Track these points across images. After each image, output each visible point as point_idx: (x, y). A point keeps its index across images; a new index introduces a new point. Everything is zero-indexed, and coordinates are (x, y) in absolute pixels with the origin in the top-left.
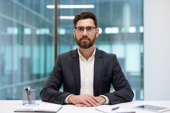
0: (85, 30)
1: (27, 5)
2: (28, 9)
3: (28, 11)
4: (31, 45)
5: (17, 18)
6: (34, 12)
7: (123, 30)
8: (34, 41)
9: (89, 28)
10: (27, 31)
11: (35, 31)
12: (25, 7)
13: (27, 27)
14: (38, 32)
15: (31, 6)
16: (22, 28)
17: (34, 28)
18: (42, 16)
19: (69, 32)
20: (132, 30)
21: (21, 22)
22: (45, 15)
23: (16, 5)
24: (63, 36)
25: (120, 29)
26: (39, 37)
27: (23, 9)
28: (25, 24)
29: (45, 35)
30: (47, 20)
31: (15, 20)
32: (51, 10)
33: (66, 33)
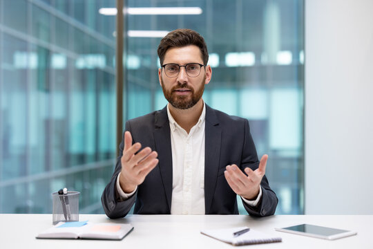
0: (183, 70)
1: (56, 6)
2: (60, 14)
3: (59, 20)
4: (66, 91)
5: (37, 35)
6: (73, 21)
7: (265, 59)
8: (73, 83)
9: (190, 67)
10: (58, 62)
11: (75, 61)
12: (52, 10)
13: (57, 53)
14: (81, 63)
15: (67, 10)
16: (46, 55)
17: (72, 55)
18: (89, 30)
19: (147, 62)
21: (44, 43)
22: (97, 28)
24: (134, 71)
25: (258, 58)
26: (83, 73)
27: (48, 13)
28: (53, 47)
29: (96, 70)
30: (101, 38)
31: (32, 40)
32: (108, 17)
33: (142, 66)
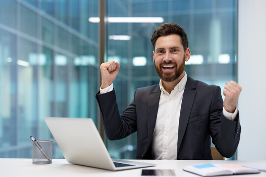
0: (167, 52)
1: (59, 19)
2: (62, 24)
3: (60, 28)
4: (66, 81)
5: (43, 39)
6: (71, 30)
7: (210, 60)
8: (71, 74)
9: (173, 50)
10: (61, 60)
11: (73, 59)
12: (56, 22)
13: (60, 54)
14: (78, 61)
15: (66, 22)
16: (51, 54)
17: (71, 54)
18: (83, 36)
19: (125, 61)
20: (225, 59)
21: (49, 45)
22: (88, 35)
23: (43, 18)
25: (205, 58)
26: (78, 68)
27: (53, 23)
28: (56, 48)
29: (88, 67)
30: (91, 42)
31: (40, 42)
32: (96, 24)
33: (121, 64)
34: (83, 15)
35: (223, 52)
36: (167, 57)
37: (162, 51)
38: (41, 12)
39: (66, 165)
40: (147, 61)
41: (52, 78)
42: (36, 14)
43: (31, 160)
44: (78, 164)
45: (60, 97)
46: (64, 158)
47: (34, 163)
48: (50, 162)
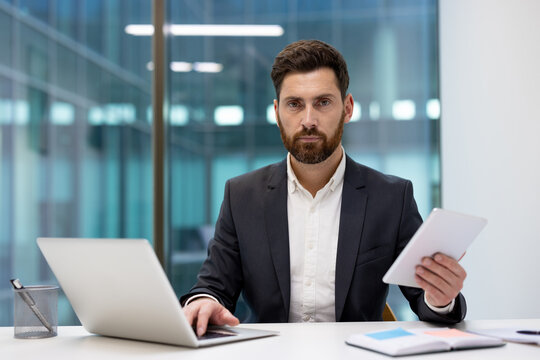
0: (309, 106)
1: (59, 27)
2: (65, 38)
3: (60, 46)
4: (73, 159)
5: (28, 70)
6: (84, 51)
7: (375, 112)
9: (321, 101)
10: (61, 114)
11: (87, 111)
12: (53, 33)
13: (61, 100)
14: (97, 116)
15: (74, 31)
16: (41, 101)
17: (83, 101)
18: (109, 63)
19: (200, 115)
20: (404, 110)
21: (39, 83)
22: (122, 61)
23: (24, 24)
24: (179, 129)
25: (365, 110)
27: (45, 37)
28: (54, 90)
29: (122, 128)
30: (129, 76)
31: (19, 76)
33: (191, 121)
34: (111, 19)
35: (402, 97)
36: (307, 116)
37: (296, 103)
38: (21, 14)
39: (84, 338)
40: (245, 114)
41: (44, 152)
42: (10, 17)
43: (11, 330)
44: (108, 335)
45: (60, 192)
46: (80, 324)
47: (18, 336)
48: (51, 334)
